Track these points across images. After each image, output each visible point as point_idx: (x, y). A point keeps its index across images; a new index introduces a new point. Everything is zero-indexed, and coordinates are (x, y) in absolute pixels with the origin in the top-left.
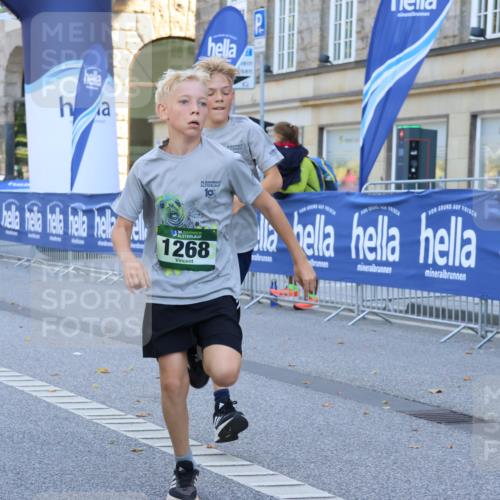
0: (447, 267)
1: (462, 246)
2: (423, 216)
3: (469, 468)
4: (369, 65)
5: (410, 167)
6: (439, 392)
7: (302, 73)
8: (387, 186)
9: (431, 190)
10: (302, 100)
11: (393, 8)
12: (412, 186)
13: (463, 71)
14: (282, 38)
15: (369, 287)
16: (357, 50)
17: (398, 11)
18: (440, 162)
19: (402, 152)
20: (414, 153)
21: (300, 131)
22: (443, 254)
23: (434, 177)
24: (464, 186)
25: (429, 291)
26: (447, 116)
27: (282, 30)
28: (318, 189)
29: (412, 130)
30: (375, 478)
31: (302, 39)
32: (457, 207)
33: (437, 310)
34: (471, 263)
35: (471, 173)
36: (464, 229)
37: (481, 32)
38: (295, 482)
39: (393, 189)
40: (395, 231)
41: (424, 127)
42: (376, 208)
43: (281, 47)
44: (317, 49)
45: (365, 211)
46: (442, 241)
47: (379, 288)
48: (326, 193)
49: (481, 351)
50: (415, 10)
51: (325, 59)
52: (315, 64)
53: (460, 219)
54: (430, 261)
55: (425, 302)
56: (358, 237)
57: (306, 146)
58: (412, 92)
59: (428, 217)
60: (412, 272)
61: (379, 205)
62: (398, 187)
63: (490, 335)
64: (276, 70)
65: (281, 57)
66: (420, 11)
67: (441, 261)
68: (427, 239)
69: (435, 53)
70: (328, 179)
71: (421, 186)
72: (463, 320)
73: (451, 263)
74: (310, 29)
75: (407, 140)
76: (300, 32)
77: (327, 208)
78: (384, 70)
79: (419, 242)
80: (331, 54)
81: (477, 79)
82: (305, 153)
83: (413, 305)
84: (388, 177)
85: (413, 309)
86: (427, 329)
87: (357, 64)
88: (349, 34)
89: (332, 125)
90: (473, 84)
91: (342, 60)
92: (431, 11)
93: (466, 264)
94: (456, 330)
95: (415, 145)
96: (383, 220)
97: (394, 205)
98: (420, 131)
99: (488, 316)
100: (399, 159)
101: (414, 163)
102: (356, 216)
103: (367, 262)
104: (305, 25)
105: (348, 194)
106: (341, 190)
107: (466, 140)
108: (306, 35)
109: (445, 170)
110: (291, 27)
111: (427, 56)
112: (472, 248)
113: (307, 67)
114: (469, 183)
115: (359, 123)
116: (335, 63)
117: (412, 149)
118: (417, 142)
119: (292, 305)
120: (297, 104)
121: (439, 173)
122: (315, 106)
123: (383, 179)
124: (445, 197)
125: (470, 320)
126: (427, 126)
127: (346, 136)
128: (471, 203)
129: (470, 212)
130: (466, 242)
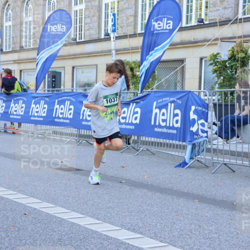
0: (63, 118)
1: (69, 111)
2: (57, 101)
3: (75, 186)
4: (39, 50)
5: (52, 84)
7: (14, 51)
8: (45, 91)
9: (60, 92)
10: (14, 61)
11: (49, 30)
12: (54, 91)
13: (69, 52)
14: (6, 39)
15: (39, 125)
16: (33, 44)
17: (50, 31)
19: (49, 79)
20: (54, 80)
21: (13, 72)
23: (60, 87)
24: (71, 91)
25: (60, 126)
26: (64, 67)
27: (6, 36)
28: (21, 91)
29: (53, 72)
30: (44, 190)
31: (14, 40)
32: (68, 98)
33: (63, 133)
34: (71, 117)
35: (73, 86)
37: (76, 40)
38: (15, 193)
39: (46, 92)
40: (46, 106)
42: (40, 98)
43: (6, 42)
44: (19, 43)
45: (36, 99)
46: (62, 109)
48: (24, 93)
49: (78, 147)
50: (57, 32)
51: (22, 47)
52: (18, 49)
53: (69, 102)
54: (57, 116)
55: (59, 130)
57: (16, 77)
58: (57, 58)
59: (58, 101)
60: (50, 120)
61: (42, 97)
62: (48, 91)
63: (81, 141)
64: (4, 50)
65: (6, 46)
66: (59, 32)
67: (61, 116)
68: (57, 109)
69: (65, 45)
70: (24, 88)
71: (57, 91)
72: (72, 136)
73: (64, 116)
74: (16, 37)
75: (51, 75)
76: (13, 37)
77: (24, 98)
78: (45, 52)
79: (53, 109)
80: (24, 44)
81: (74, 55)
82: (16, 79)
83: (55, 131)
84: (45, 87)
87: (33, 49)
88: (30, 38)
89: (24, 70)
90: (73, 57)
91: (28, 48)
92: (63, 32)
93: (69, 117)
94: (69, 140)
95: (54, 77)
96: (42, 102)
97: (47, 97)
98: (56, 72)
99: (80, 135)
100: (48, 81)
101: (54, 83)
102: (33, 101)
104: (14, 35)
105: (32, 93)
107: (71, 75)
108: (15, 38)
109: (64, 86)
110: (10, 36)
112: (72, 112)
113: (15, 49)
114: (73, 90)
115: (35, 69)
116: (26, 48)
117: (53, 78)
118: (55, 76)
119: (12, 132)
120: (12, 62)
121: (62, 87)
122: (18, 63)
123: (43, 89)
124: (64, 94)
125: (74, 136)
126: (58, 70)
127: (29, 73)
128: (73, 96)
129: (73, 99)
130: (70, 109)
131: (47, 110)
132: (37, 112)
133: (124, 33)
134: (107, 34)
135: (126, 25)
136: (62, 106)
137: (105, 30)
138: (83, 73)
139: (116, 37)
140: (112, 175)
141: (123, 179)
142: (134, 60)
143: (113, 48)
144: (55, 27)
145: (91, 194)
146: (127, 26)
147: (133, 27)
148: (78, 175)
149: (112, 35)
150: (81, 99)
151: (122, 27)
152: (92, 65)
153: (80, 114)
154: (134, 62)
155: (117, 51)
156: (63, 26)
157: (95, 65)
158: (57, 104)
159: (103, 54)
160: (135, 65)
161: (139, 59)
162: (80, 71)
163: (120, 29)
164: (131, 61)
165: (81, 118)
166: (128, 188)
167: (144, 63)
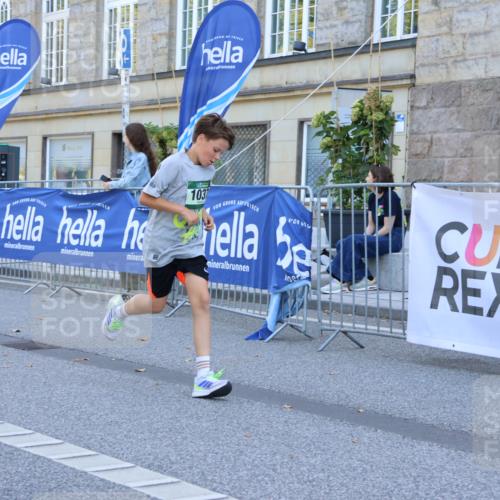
0: (21, 241)
1: (33, 227)
2: (8, 206)
3: (44, 380)
5: (1, 172)
6: (18, 331)
9: (16, 188)
13: (36, 107)
18: (21, 169)
20: (3, 163)
22: (18, 232)
23: (17, 179)
24: (39, 186)
25: (15, 259)
26: (26, 137)
32: (33, 200)
33: (21, 271)
34: (38, 238)
35: (43, 176)
36: (36, 215)
37: (49, 82)
41: (11, 145)
46: (19, 223)
50: (9, 65)
53: (34, 208)
54: (9, 237)
55: (13, 266)
59: (11, 208)
63: (58, 288)
66: (13, 65)
67: (17, 237)
68: (8, 222)
69: (26, 93)
71: (9, 186)
72: (39, 278)
73: (24, 238)
81: (46, 113)
86: (13, 285)
90: (44, 116)
92: (23, 66)
93: (34, 239)
94: (34, 285)
95: (5, 157)
98: (8, 147)
99: (56, 276)
101: (4, 169)
107: (40, 154)
109: (26, 175)
111: (22, 95)
112: (40, 228)
114: (43, 184)
117: (2, 160)
118: (6, 155)
121: (21, 177)
124: (24, 193)
125: (44, 278)
126: (13, 144)
128: (43, 197)
129: (42, 203)
130: (36, 224)
133: (148, 70)
134: (114, 72)
135: (151, 54)
136: (20, 217)
137: (110, 62)
138: (64, 149)
139: (131, 77)
140: (119, 356)
141: (142, 366)
142: (167, 124)
143: (125, 100)
144: (5, 56)
145: (75, 397)
146: (154, 55)
147: (165, 57)
148: (51, 359)
149: (123, 73)
150: (59, 203)
151: (143, 58)
152: (83, 134)
153: (56, 233)
154: (167, 128)
155: (132, 104)
156: (20, 55)
157: (89, 133)
158: (10, 213)
159: (106, 111)
160: (169, 133)
161: (176, 123)
162: (58, 146)
163: (140, 62)
164: (160, 126)
165: (59, 241)
166: (151, 382)
167: (186, 131)
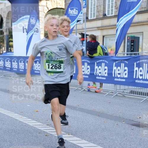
0: (142, 79)
1: (147, 73)
2: (135, 63)
4: (118, 16)
5: (131, 48)
7: (97, 19)
8: (124, 54)
9: (137, 55)
10: (98, 28)
12: (132, 54)
14: (91, 8)
15: (118, 85)
16: (115, 12)
18: (140, 47)
19: (128, 44)
20: (132, 44)
21: (97, 37)
22: (141, 75)
23: (139, 52)
25: (137, 87)
26: (143, 32)
27: (91, 6)
28: (103, 55)
29: (132, 37)
30: (120, 144)
31: (98, 9)
32: (146, 61)
33: (139, 92)
38: (96, 145)
39: (126, 55)
40: (126, 68)
41: (135, 36)
42: (120, 61)
43: (91, 11)
44: (102, 12)
45: (117, 62)
46: (141, 71)
47: (121, 86)
48: (105, 56)
51: (105, 15)
52: (102, 16)
53: (146, 64)
54: (137, 77)
55: (136, 90)
56: (115, 70)
57: (99, 42)
58: (131, 25)
59: (136, 64)
60: (131, 81)
61: (121, 60)
62: (127, 54)
64: (89, 18)
65: (91, 14)
68: (136, 71)
69: (138, 13)
70: (106, 52)
71: (134, 54)
73: (144, 78)
74: (100, 6)
75: (130, 40)
76: (97, 6)
77: (105, 61)
78: (123, 19)
79: (134, 72)
80: (107, 13)
82: (99, 44)
83: (132, 91)
84: (124, 51)
85: (132, 92)
86: (136, 98)
87: (115, 16)
88: (112, 7)
89: (107, 35)
91: (110, 15)
94: (145, 99)
95: (132, 41)
97: (126, 60)
100: (128, 46)
101: (132, 47)
103: (117, 78)
104: (98, 4)
105: (112, 57)
106: (110, 55)
108: (99, 7)
109: (142, 49)
110: (95, 5)
111: (136, 14)
113: (99, 17)
115: (115, 35)
116: (108, 16)
117: (132, 43)
118: (133, 41)
120: (96, 29)
121: (140, 50)
122: (101, 29)
123: (123, 52)
124: (142, 58)
126: (136, 35)
127: (111, 39)
131: (128, 72)
132: (119, 74)
